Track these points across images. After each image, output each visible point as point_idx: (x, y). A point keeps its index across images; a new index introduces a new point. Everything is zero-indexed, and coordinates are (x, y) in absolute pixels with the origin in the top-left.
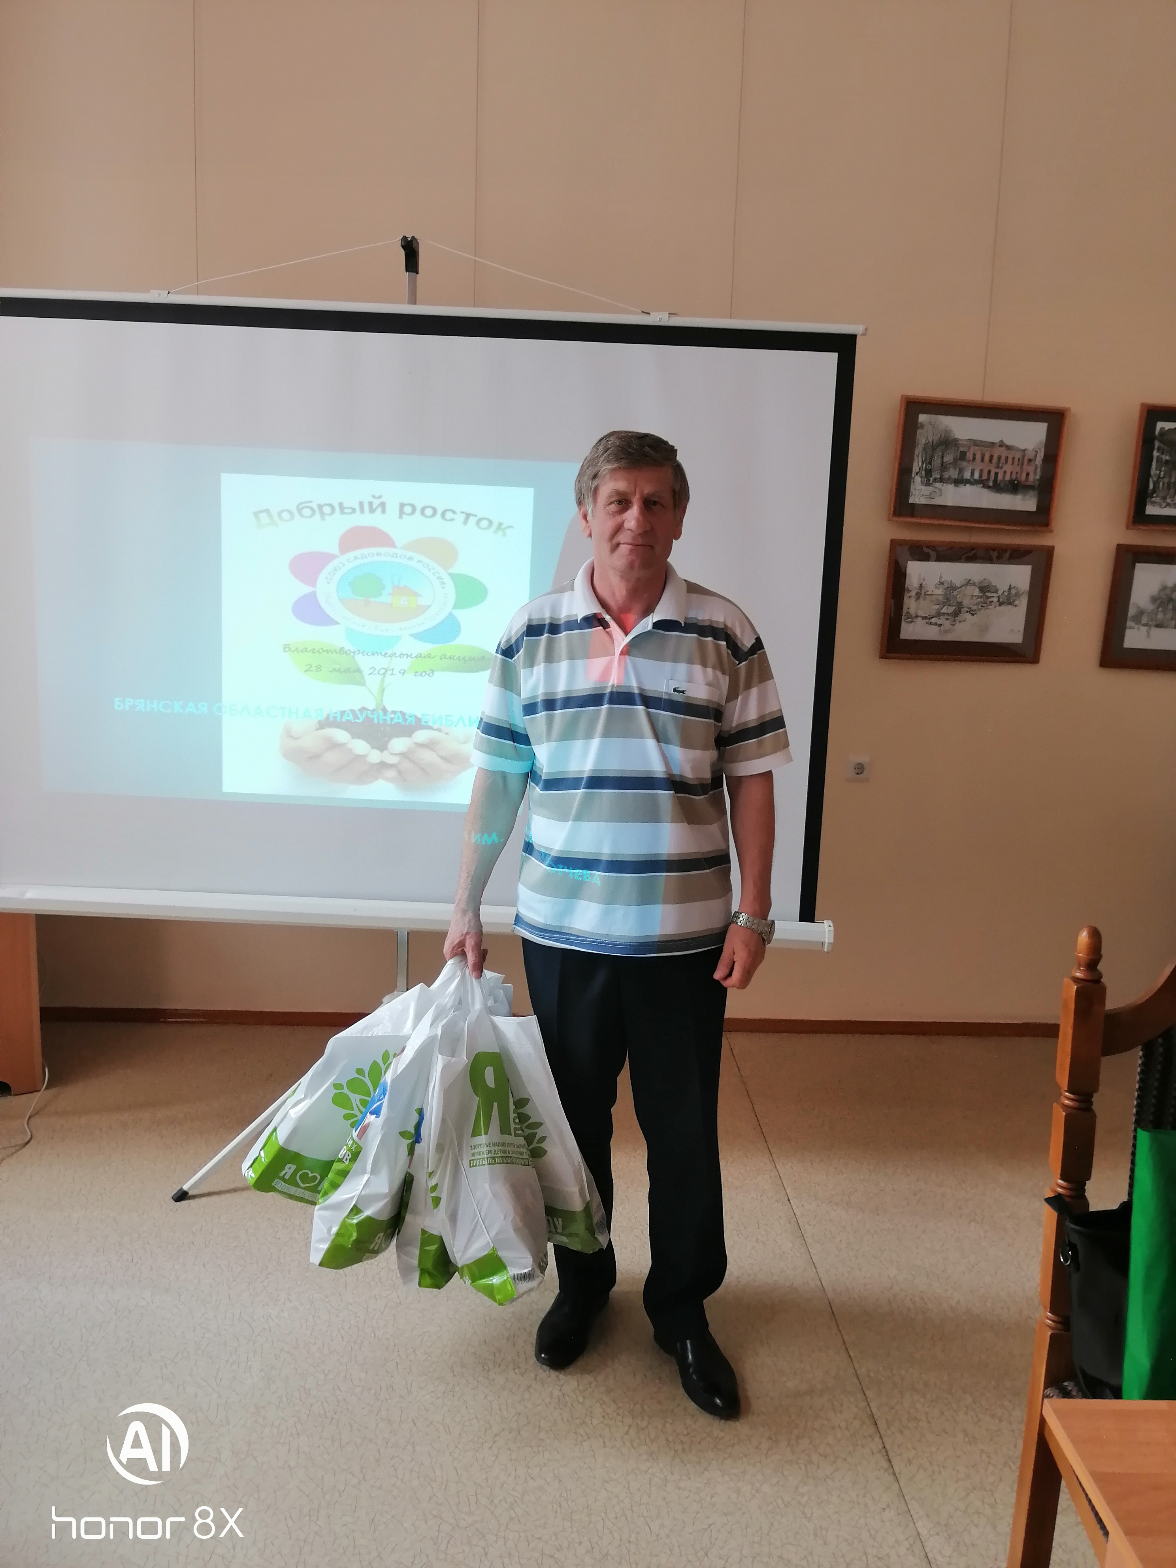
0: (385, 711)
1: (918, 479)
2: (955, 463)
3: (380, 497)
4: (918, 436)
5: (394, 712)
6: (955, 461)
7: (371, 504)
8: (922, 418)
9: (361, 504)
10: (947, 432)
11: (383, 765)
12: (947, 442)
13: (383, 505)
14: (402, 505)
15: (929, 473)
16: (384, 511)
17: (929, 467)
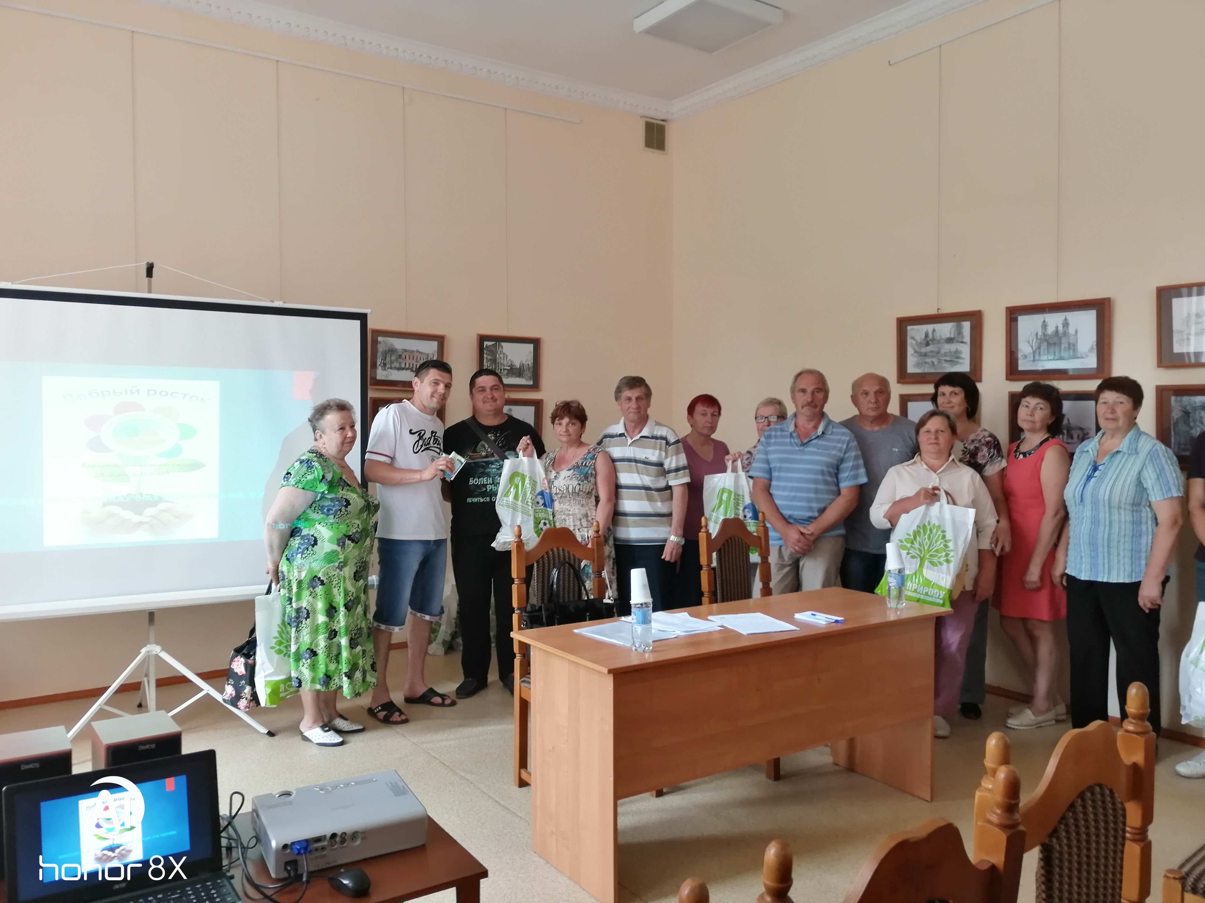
0: (141, 495)
1: (380, 368)
2: (396, 360)
3: (136, 387)
4: (378, 347)
5: (147, 495)
6: (397, 359)
7: (131, 390)
8: (380, 339)
9: (126, 391)
10: (392, 345)
11: (141, 523)
12: (392, 351)
13: (138, 391)
14: (149, 391)
15: (385, 365)
16: (139, 394)
17: (385, 362)
